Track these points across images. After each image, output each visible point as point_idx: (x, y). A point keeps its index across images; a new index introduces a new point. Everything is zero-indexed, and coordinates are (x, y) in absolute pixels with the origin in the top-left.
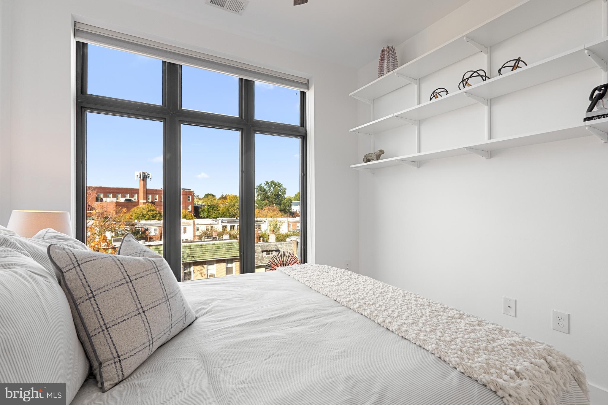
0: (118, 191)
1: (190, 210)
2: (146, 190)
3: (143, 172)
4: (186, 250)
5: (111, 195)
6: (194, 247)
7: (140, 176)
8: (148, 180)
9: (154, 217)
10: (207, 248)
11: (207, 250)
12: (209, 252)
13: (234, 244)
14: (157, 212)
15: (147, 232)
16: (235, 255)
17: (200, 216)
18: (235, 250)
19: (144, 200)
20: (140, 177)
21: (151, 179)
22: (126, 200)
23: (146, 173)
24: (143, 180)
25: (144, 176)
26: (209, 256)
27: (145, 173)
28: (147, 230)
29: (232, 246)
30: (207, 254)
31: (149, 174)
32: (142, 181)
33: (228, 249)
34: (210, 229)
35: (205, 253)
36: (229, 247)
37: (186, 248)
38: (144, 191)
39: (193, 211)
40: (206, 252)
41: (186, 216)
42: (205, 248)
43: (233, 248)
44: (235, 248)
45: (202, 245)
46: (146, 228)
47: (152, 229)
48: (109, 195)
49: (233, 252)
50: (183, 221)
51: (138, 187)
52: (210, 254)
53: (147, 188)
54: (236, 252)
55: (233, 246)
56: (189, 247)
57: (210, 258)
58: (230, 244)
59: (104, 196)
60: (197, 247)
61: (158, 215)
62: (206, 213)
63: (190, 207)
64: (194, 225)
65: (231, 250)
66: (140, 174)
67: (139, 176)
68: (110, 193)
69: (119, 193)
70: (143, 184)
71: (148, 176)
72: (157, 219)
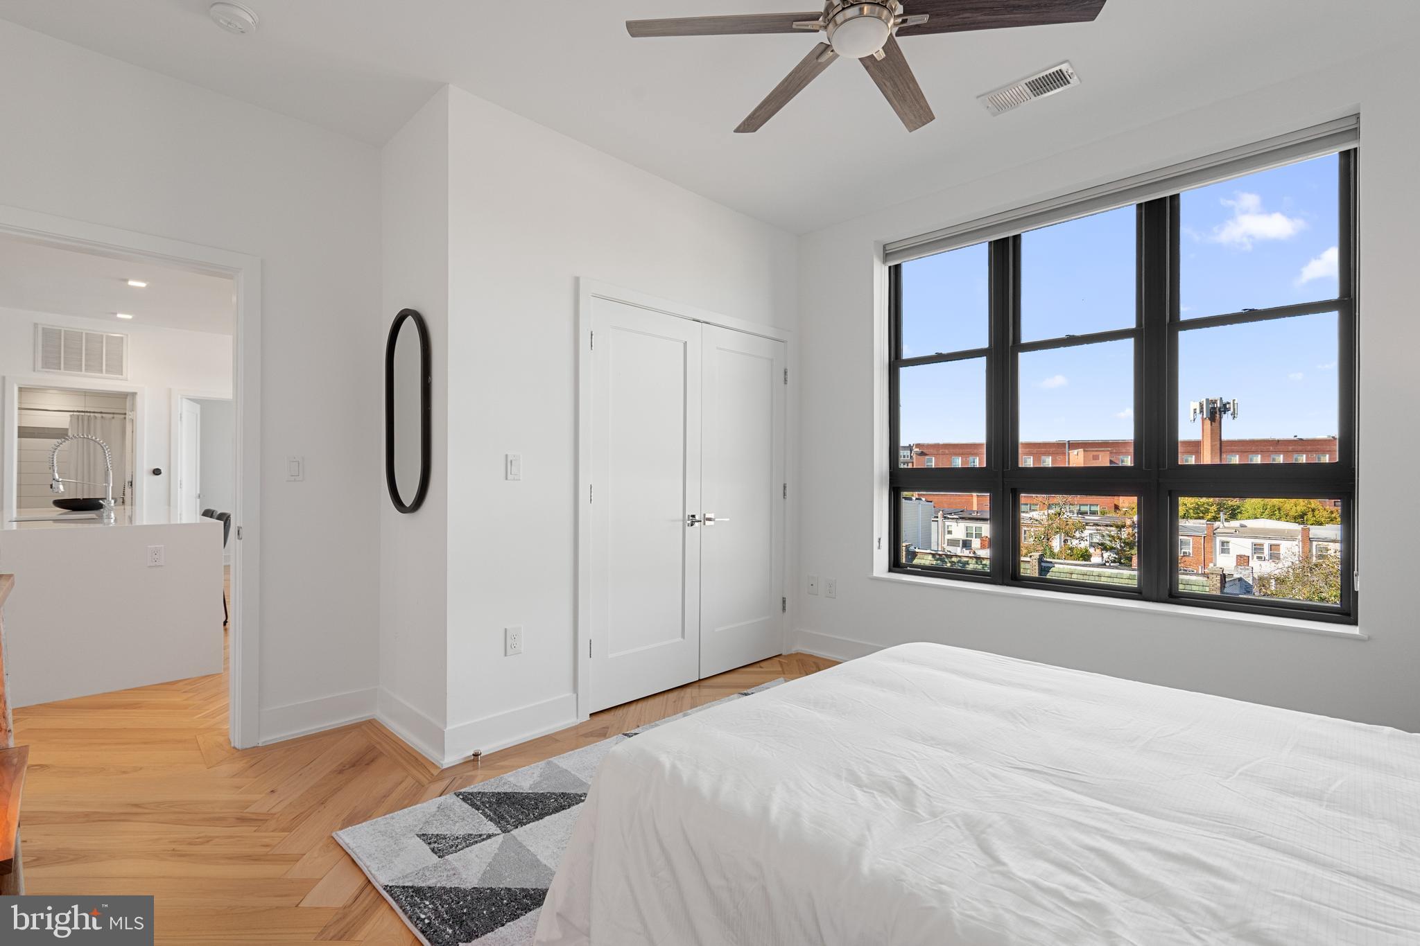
2: (1218, 443)
3: (1207, 400)
7: (1202, 408)
8: (1226, 419)
20: (1201, 411)
21: (1234, 413)
23: (1218, 402)
24: (1212, 418)
25: (1214, 408)
27: (1214, 402)
31: (1229, 403)
32: (1208, 422)
38: (1213, 446)
53: (1224, 438)
66: (1201, 404)
67: (1198, 411)
70: (1212, 430)
71: (1225, 408)
72: (1209, 517)
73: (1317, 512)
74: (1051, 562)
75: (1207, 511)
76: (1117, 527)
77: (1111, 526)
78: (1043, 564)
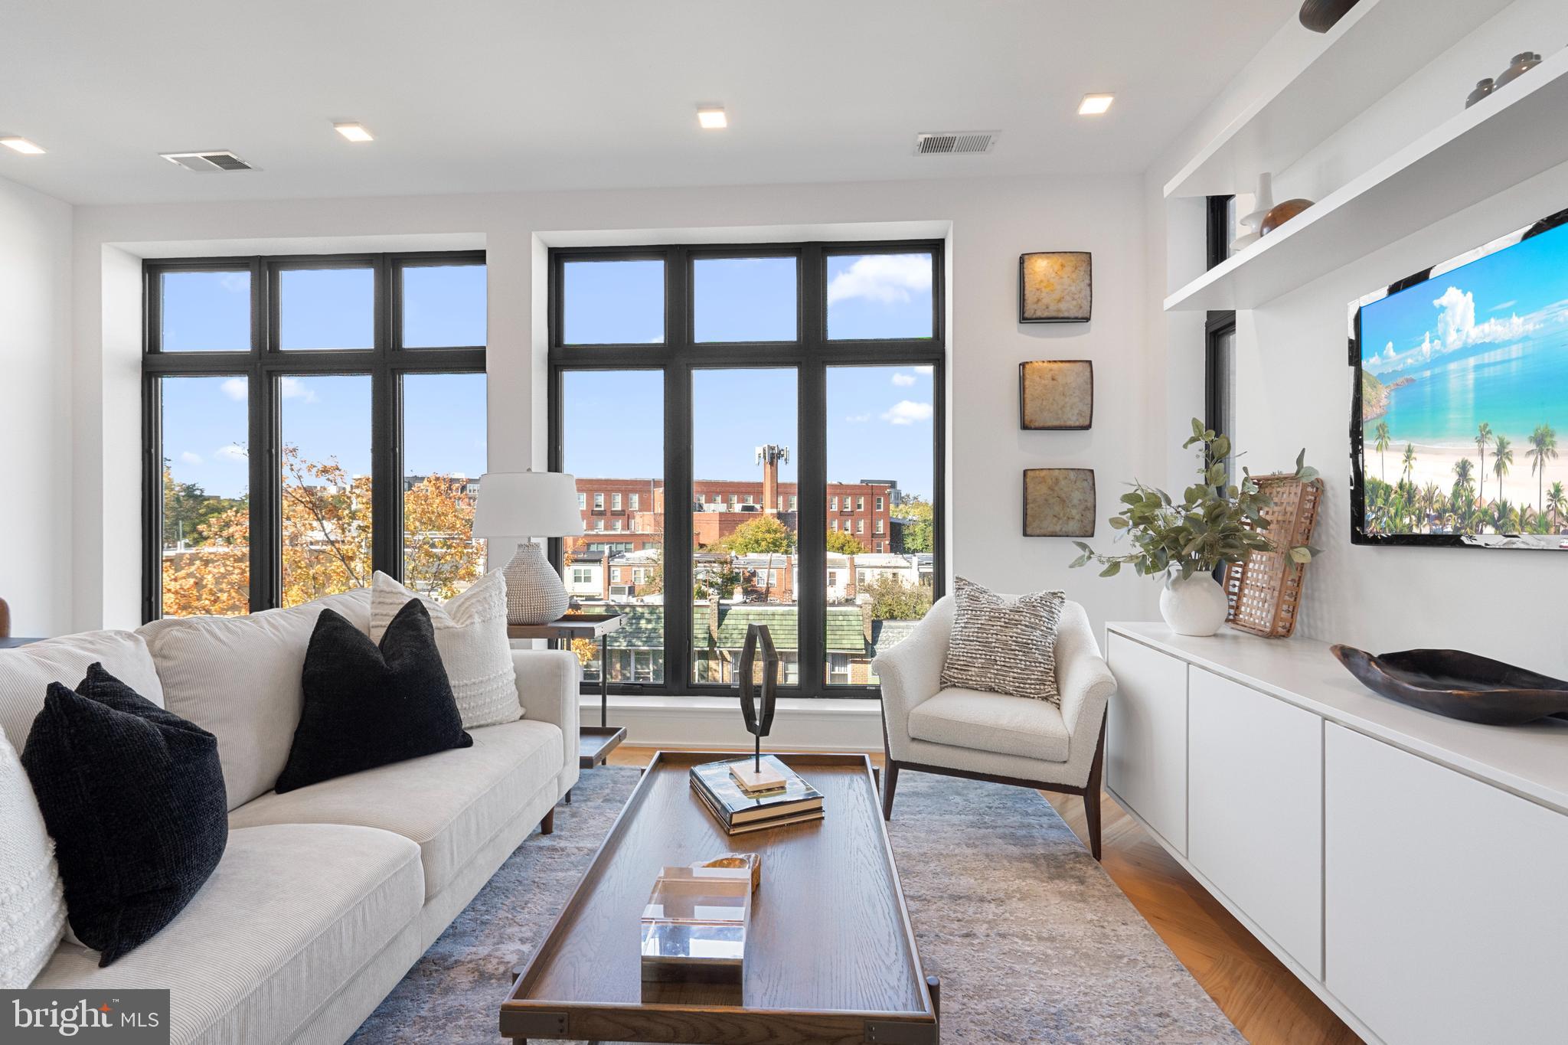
0: (731, 489)
1: (882, 532)
2: (774, 485)
3: (769, 446)
4: (738, 622)
5: (719, 499)
6: (757, 617)
7: (764, 454)
8: (779, 462)
9: (775, 546)
10: (784, 623)
11: (784, 628)
12: (787, 632)
13: (851, 618)
14: (783, 535)
15: (755, 579)
16: (849, 646)
17: (907, 546)
18: (851, 633)
19: (772, 507)
20: (765, 458)
21: (786, 460)
22: (745, 508)
23: (776, 449)
24: (771, 463)
25: (773, 454)
26: (786, 641)
27: (773, 448)
28: (754, 574)
29: (845, 623)
30: (783, 636)
31: (782, 450)
32: (768, 466)
33: (835, 628)
34: (890, 577)
35: (779, 632)
36: (838, 623)
37: (740, 617)
38: (772, 487)
39: (888, 533)
40: (782, 632)
41: (844, 546)
42: (779, 622)
43: (846, 628)
44: (853, 628)
45: (773, 615)
46: (750, 568)
47: (763, 573)
48: (717, 498)
49: (846, 637)
50: (831, 555)
51: (760, 479)
52: (789, 636)
53: (779, 481)
54: (852, 637)
55: (849, 623)
56: (746, 617)
57: (787, 646)
58: (841, 618)
59: (709, 501)
60: (762, 617)
61: (785, 543)
62: (920, 541)
63: (881, 524)
64: (854, 567)
65: (840, 632)
66: (764, 450)
67: (762, 456)
68: (718, 493)
69: (733, 493)
70: (771, 473)
71: (779, 455)
72: (782, 550)
73: (850, 544)
74: (728, 605)
75: (780, 545)
76: (722, 563)
77: (714, 562)
78: (721, 607)
